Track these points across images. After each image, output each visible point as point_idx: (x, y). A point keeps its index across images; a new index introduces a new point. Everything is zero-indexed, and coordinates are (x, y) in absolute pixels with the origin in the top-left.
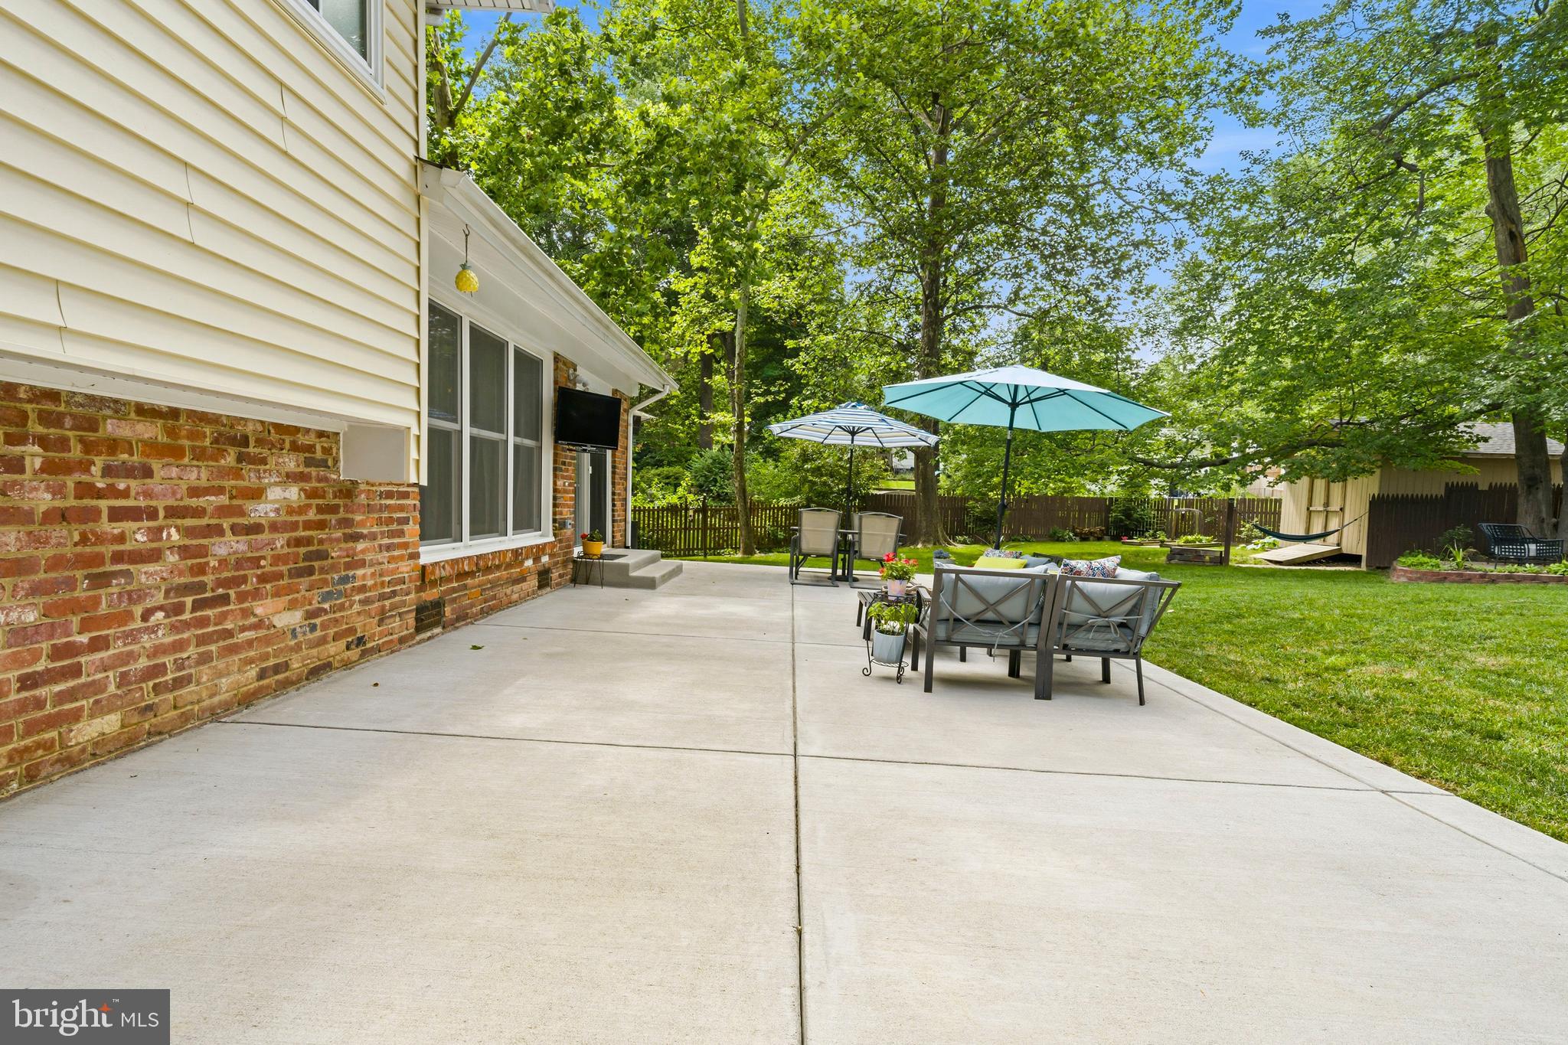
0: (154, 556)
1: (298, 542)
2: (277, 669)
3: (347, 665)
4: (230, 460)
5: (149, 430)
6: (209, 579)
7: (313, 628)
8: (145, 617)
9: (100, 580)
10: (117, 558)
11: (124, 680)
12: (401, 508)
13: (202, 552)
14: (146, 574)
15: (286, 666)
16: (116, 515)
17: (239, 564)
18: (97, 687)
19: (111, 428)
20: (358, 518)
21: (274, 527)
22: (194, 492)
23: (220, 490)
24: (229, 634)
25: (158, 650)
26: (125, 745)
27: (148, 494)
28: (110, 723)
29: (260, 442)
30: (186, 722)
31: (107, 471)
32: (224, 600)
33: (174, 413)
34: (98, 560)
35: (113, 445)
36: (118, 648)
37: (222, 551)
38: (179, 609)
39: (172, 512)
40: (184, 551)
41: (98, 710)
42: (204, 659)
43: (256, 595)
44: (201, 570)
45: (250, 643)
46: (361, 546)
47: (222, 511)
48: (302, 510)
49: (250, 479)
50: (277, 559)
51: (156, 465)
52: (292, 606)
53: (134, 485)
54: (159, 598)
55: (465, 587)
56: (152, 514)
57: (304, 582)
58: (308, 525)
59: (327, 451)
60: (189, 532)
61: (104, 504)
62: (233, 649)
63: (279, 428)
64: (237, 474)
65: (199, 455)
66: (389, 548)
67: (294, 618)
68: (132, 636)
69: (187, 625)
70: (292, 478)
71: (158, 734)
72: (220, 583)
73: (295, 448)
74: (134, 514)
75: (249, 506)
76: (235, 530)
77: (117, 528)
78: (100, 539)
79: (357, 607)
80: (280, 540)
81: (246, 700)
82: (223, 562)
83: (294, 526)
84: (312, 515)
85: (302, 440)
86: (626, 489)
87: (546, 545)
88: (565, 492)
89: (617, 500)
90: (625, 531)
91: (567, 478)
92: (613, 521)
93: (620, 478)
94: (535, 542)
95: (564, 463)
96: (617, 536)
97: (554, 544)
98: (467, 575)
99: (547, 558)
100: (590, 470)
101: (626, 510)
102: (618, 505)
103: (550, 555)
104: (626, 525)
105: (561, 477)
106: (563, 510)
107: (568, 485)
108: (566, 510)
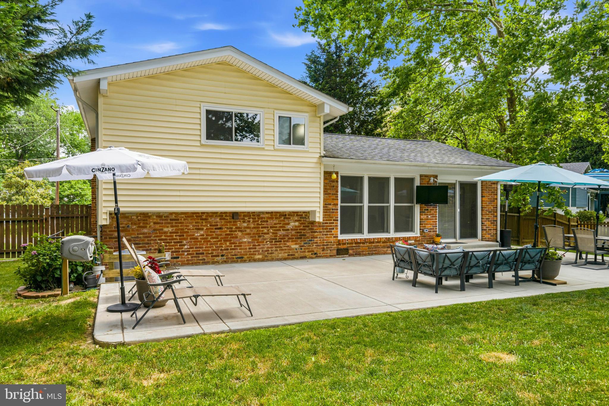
0: (268, 234)
1: (298, 233)
2: (292, 255)
3: (312, 258)
4: (282, 218)
5: (267, 215)
6: (278, 238)
7: (301, 249)
8: (266, 242)
9: (260, 236)
10: (262, 234)
11: (262, 251)
12: (331, 226)
13: (277, 233)
14: (266, 236)
15: (294, 255)
16: (262, 228)
17: (284, 236)
18: (259, 251)
19: (261, 216)
20: (315, 228)
21: (292, 230)
22: (275, 224)
23: (280, 224)
24: (282, 247)
25: (268, 248)
26: (262, 260)
27: (267, 225)
28: (260, 257)
29: (289, 215)
30: (272, 260)
31: (261, 222)
32: (281, 241)
33: (272, 212)
34: (259, 234)
35: (262, 218)
36: (262, 246)
37: (280, 233)
38: (272, 242)
39: (271, 227)
40: (273, 233)
41: (259, 254)
42: (277, 250)
43: (287, 241)
44: (276, 236)
45: (286, 249)
46: (316, 234)
47: (280, 227)
48: (299, 227)
49: (286, 221)
50: (292, 235)
51: (269, 220)
52: (296, 244)
53: (265, 223)
54: (269, 240)
55: (359, 246)
56: (268, 227)
57: (299, 240)
58: (300, 229)
59: (306, 215)
60: (274, 230)
61: (260, 226)
62: (282, 250)
63: (294, 212)
64: (284, 221)
65: (276, 218)
66: (326, 235)
67: (297, 246)
68: (264, 245)
69: (273, 245)
70: (296, 221)
71: (268, 260)
72: (280, 239)
73: (297, 215)
74: (265, 227)
75: (286, 226)
76: (283, 230)
77: (262, 229)
78: (260, 231)
79: (314, 246)
80: (293, 232)
81: (285, 259)
82: (280, 235)
83: (297, 230)
84: (302, 227)
85: (299, 214)
86: (496, 216)
87: (410, 237)
88: (428, 219)
89: (486, 221)
90: (496, 234)
91: (430, 215)
92: (482, 230)
93: (489, 212)
94: (404, 236)
95: (427, 210)
96: (487, 236)
97: (418, 237)
98: (360, 243)
99: (413, 242)
100: (458, 210)
101: (496, 225)
102: (487, 223)
103: (415, 241)
104: (496, 232)
105: (425, 214)
106: (426, 226)
107: (431, 217)
108: (429, 225)
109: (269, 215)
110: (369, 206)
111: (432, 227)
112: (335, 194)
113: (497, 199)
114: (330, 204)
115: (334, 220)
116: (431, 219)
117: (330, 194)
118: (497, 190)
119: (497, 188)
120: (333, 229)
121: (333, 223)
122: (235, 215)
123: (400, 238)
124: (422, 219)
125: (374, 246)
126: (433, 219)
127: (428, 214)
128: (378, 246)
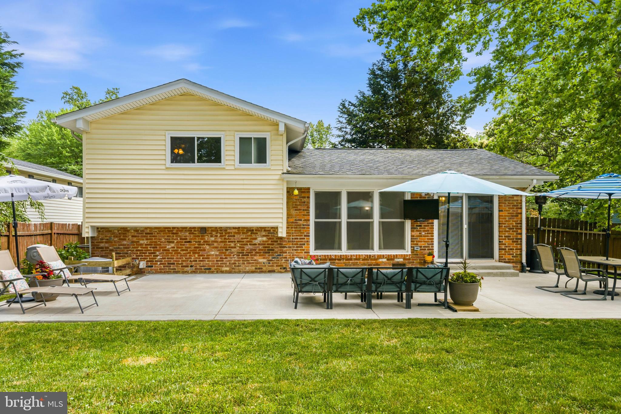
0: (235, 247)
1: (265, 247)
2: (259, 269)
3: (281, 272)
4: (249, 233)
5: (234, 230)
6: (245, 252)
7: (269, 263)
8: (233, 256)
9: (227, 250)
10: (229, 247)
11: (229, 263)
12: (302, 242)
13: (244, 248)
14: (233, 250)
15: (262, 269)
16: (229, 242)
17: (251, 250)
18: (225, 264)
19: (228, 231)
20: (284, 243)
21: (259, 244)
22: (242, 239)
23: (248, 238)
24: (249, 261)
25: (235, 261)
26: (230, 272)
27: (234, 239)
28: (228, 269)
29: (256, 230)
30: (239, 272)
31: (228, 236)
32: (248, 255)
33: (239, 228)
34: (227, 247)
35: (229, 233)
36: (229, 259)
37: (248, 248)
38: (239, 255)
39: (238, 242)
40: (240, 247)
41: (226, 266)
42: (244, 264)
43: (255, 255)
44: (243, 250)
45: (253, 263)
46: (285, 249)
47: (247, 242)
48: (266, 242)
49: (254, 236)
50: (259, 250)
51: (236, 235)
52: (264, 258)
53: (232, 238)
54: (236, 253)
56: (235, 242)
57: (267, 255)
58: (268, 244)
59: (275, 231)
60: (241, 244)
61: (227, 241)
62: (250, 263)
63: (261, 228)
64: (251, 236)
65: (243, 233)
66: (296, 250)
67: (265, 260)
68: (231, 258)
69: (240, 258)
70: (264, 236)
71: (235, 272)
72: (246, 253)
73: (265, 231)
74: (232, 242)
75: (253, 241)
76: (250, 244)
77: (229, 243)
78: (227, 245)
79: (283, 261)
80: (261, 247)
81: (253, 272)
82: (247, 249)
83: (265, 244)
84: (270, 242)
85: (267, 229)
86: (521, 234)
87: (397, 255)
88: (421, 236)
89: (505, 239)
90: (521, 254)
91: (424, 231)
92: (499, 249)
93: (510, 229)
94: (390, 254)
95: (420, 226)
96: (507, 257)
97: (407, 255)
98: (335, 259)
99: (402, 260)
100: (465, 226)
101: (521, 244)
102: (507, 242)
103: (404, 259)
104: (521, 252)
105: (417, 231)
106: (419, 243)
107: (425, 234)
108: (423, 243)
109: (236, 231)
110: (347, 222)
111: (427, 245)
112: (306, 210)
113: (521, 213)
114: (301, 220)
115: (305, 236)
116: (424, 236)
117: (300, 210)
118: (521, 203)
119: (521, 200)
120: (304, 244)
121: (304, 239)
122: (203, 230)
123: (383, 255)
124: (414, 236)
125: (352, 263)
126: (428, 236)
127: (421, 231)
128: (357, 263)
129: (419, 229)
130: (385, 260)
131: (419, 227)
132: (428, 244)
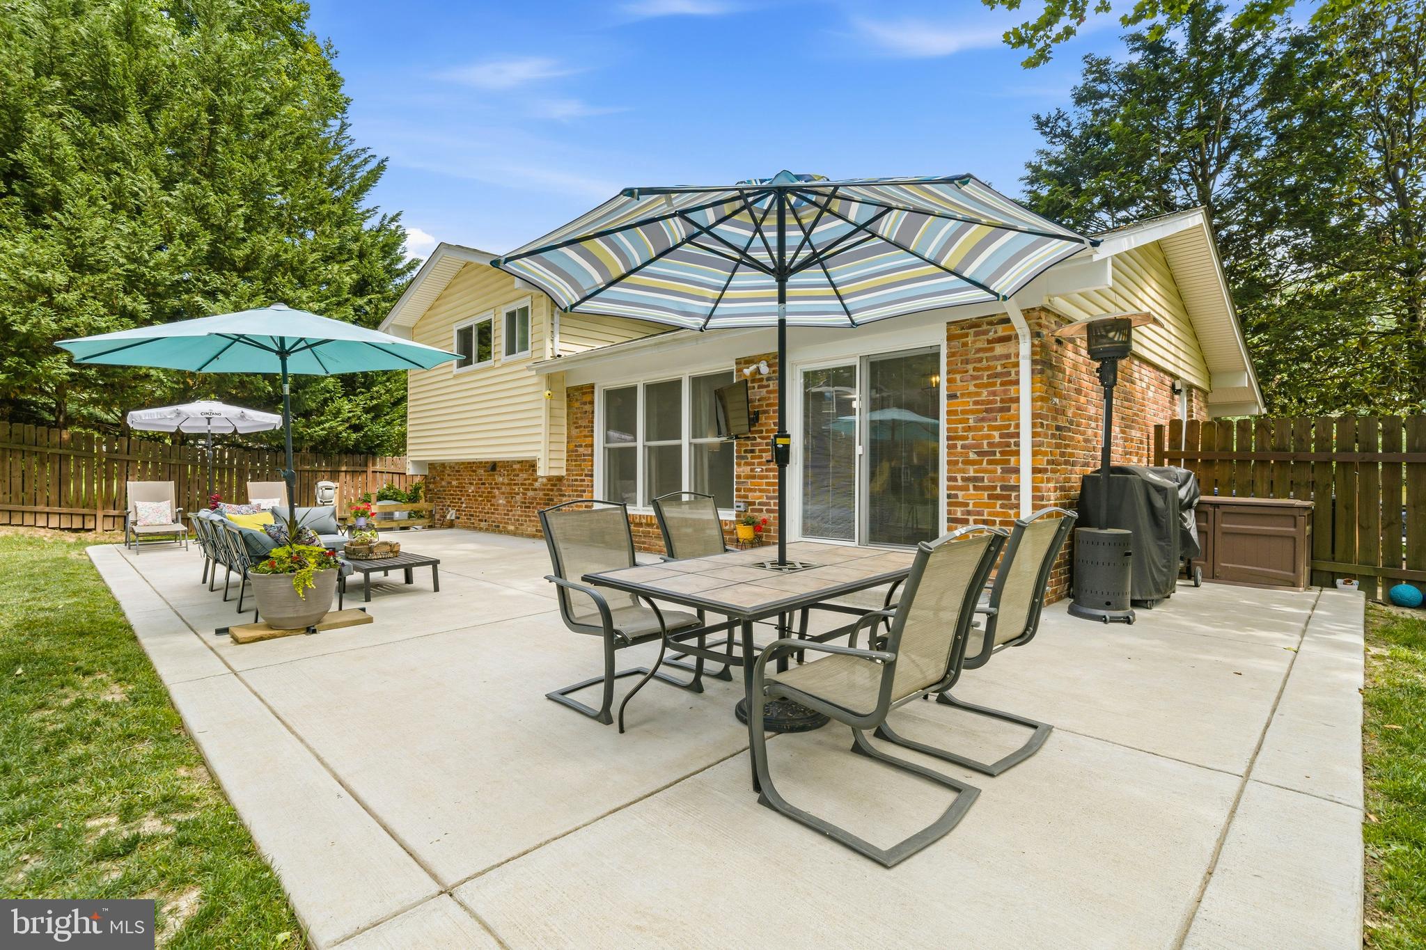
0: (519, 494)
1: (545, 495)
8: (517, 507)
9: (512, 498)
10: (514, 493)
11: (514, 520)
12: (582, 486)
13: (526, 494)
14: (517, 498)
16: (514, 485)
17: (532, 498)
18: (511, 520)
19: (514, 466)
20: (563, 488)
21: (540, 490)
22: (525, 479)
23: (530, 479)
24: (530, 517)
25: (519, 516)
26: (514, 534)
27: (518, 480)
28: (513, 528)
30: (523, 535)
31: (513, 475)
32: (530, 507)
34: (512, 493)
35: (514, 470)
36: (514, 512)
37: (529, 495)
38: (522, 507)
39: (522, 484)
40: (523, 494)
41: (511, 524)
42: (526, 521)
43: (536, 508)
44: (526, 499)
46: (564, 499)
47: (529, 484)
48: (546, 485)
50: (540, 499)
51: (520, 474)
53: (517, 478)
54: (519, 504)
56: (519, 485)
58: (548, 490)
60: (524, 489)
61: (513, 482)
62: (531, 521)
65: (525, 471)
68: (516, 511)
69: (523, 511)
71: (519, 535)
72: (528, 503)
74: (517, 485)
75: (535, 483)
76: (531, 489)
77: (514, 487)
78: (512, 489)
80: (541, 493)
81: (534, 536)
82: (529, 498)
83: (545, 490)
84: (549, 487)
86: (1017, 470)
88: (754, 477)
91: (760, 464)
92: (948, 520)
93: (982, 454)
95: (752, 451)
97: (725, 523)
100: (859, 449)
101: (1019, 506)
102: (969, 496)
105: (747, 464)
106: (750, 494)
107: (762, 471)
108: (758, 494)
109: (520, 466)
110: (645, 448)
111: (764, 500)
112: (588, 427)
113: (1016, 401)
114: (581, 446)
115: (586, 475)
116: (761, 477)
117: (580, 426)
118: (1018, 365)
119: (1018, 355)
120: (584, 491)
121: (584, 480)
122: (493, 467)
124: (740, 477)
125: (643, 532)
126: (767, 477)
127: (753, 464)
128: (649, 532)
129: (749, 460)
130: (689, 530)
131: (749, 455)
132: (768, 498)
